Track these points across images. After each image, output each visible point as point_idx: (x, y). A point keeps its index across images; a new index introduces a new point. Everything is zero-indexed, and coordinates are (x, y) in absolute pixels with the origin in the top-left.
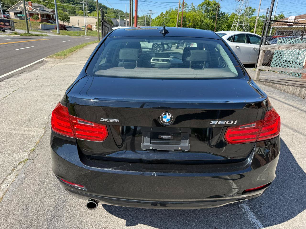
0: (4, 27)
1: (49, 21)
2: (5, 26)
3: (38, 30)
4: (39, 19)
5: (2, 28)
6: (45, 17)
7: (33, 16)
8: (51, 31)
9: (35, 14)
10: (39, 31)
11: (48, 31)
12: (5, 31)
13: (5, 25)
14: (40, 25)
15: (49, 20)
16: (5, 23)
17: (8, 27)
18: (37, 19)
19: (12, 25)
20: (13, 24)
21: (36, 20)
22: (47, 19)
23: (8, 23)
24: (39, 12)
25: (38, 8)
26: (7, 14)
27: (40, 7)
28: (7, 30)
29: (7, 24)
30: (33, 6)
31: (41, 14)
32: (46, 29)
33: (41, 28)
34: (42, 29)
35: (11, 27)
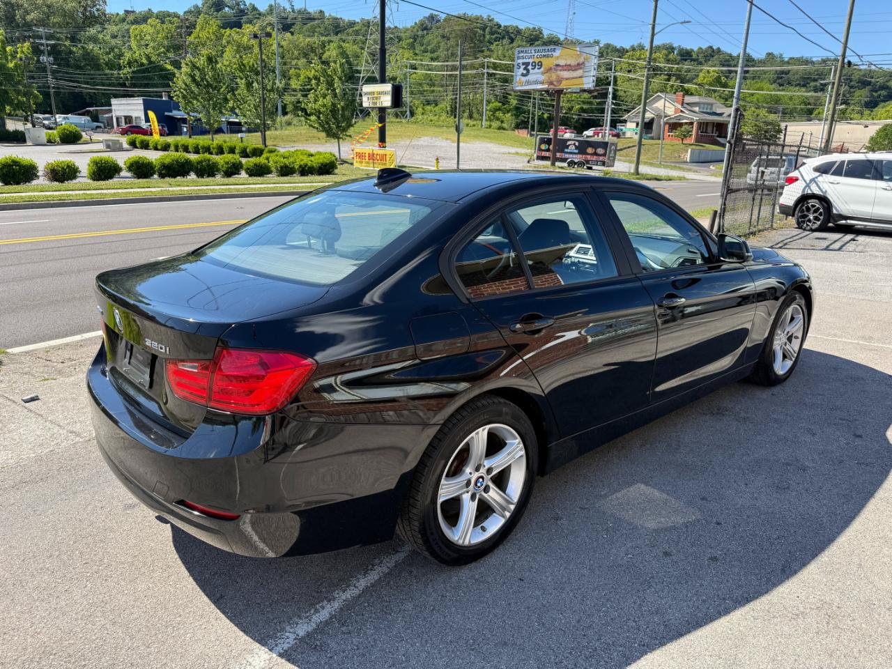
0: (592, 159)
1: (717, 141)
2: (595, 157)
3: (677, 165)
4: (691, 135)
5: (588, 162)
6: (710, 129)
7: (679, 129)
8: (711, 167)
9: (686, 123)
10: (679, 167)
11: (705, 167)
12: (594, 167)
13: (595, 154)
14: (690, 150)
15: (718, 139)
16: (595, 150)
17: (601, 158)
18: (685, 136)
19: (610, 153)
20: (612, 152)
21: (682, 140)
22: (714, 134)
23: (603, 148)
24: (695, 118)
25: (697, 109)
26: (620, 127)
27: (702, 106)
28: (597, 165)
29: (600, 151)
30: (685, 105)
31: (701, 123)
32: (700, 161)
33: (688, 160)
34: (692, 162)
35: (606, 159)
